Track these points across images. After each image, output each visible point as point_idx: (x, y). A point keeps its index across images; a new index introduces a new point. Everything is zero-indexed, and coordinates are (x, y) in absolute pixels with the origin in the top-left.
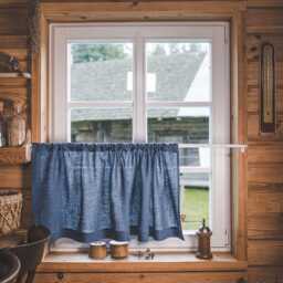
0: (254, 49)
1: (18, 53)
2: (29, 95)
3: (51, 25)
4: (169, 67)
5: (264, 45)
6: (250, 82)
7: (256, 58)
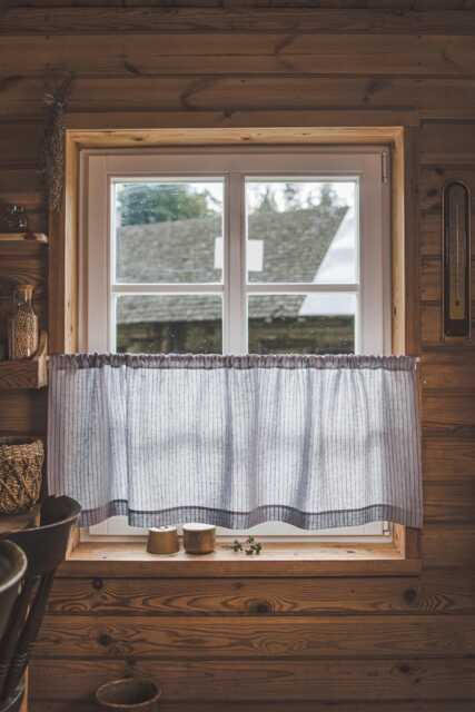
0: (432, 193)
1: (25, 200)
2: (44, 272)
3: (82, 153)
4: (285, 232)
5: (450, 185)
6: (426, 250)
7: (436, 208)
